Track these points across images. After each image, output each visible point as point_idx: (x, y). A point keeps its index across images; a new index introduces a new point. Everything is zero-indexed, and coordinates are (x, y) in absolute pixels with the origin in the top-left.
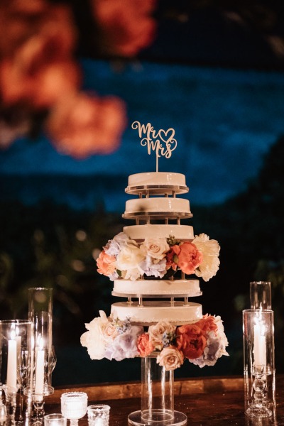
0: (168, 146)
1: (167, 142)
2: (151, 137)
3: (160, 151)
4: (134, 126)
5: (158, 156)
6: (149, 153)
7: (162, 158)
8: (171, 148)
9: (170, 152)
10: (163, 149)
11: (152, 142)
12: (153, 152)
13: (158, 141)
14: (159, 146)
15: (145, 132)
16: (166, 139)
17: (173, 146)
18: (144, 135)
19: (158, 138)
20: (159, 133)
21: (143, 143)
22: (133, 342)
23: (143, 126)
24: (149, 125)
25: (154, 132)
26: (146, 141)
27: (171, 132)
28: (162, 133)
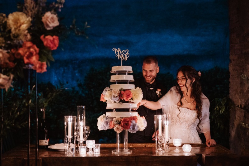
0: (126, 56)
1: (125, 55)
2: (119, 53)
3: (123, 58)
4: (113, 50)
5: (122, 60)
6: (119, 59)
7: (124, 61)
8: (127, 57)
9: (126, 58)
10: (124, 57)
11: (120, 55)
12: (120, 59)
13: (122, 55)
14: (122, 56)
15: (117, 52)
16: (125, 53)
17: (128, 56)
18: (117, 53)
19: (122, 53)
20: (123, 52)
21: (117, 55)
22: (108, 124)
23: (117, 49)
24: (119, 49)
25: (121, 51)
26: (118, 55)
27: (127, 51)
28: (124, 52)
